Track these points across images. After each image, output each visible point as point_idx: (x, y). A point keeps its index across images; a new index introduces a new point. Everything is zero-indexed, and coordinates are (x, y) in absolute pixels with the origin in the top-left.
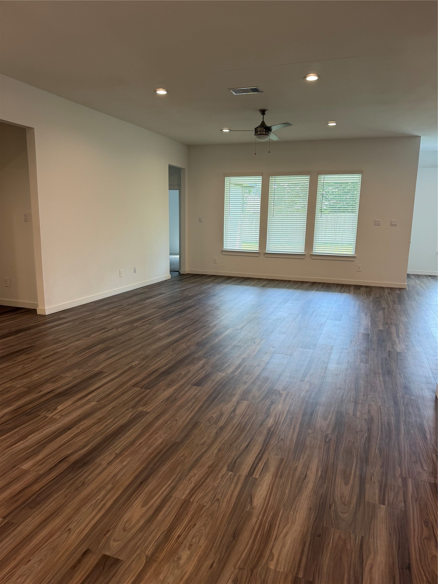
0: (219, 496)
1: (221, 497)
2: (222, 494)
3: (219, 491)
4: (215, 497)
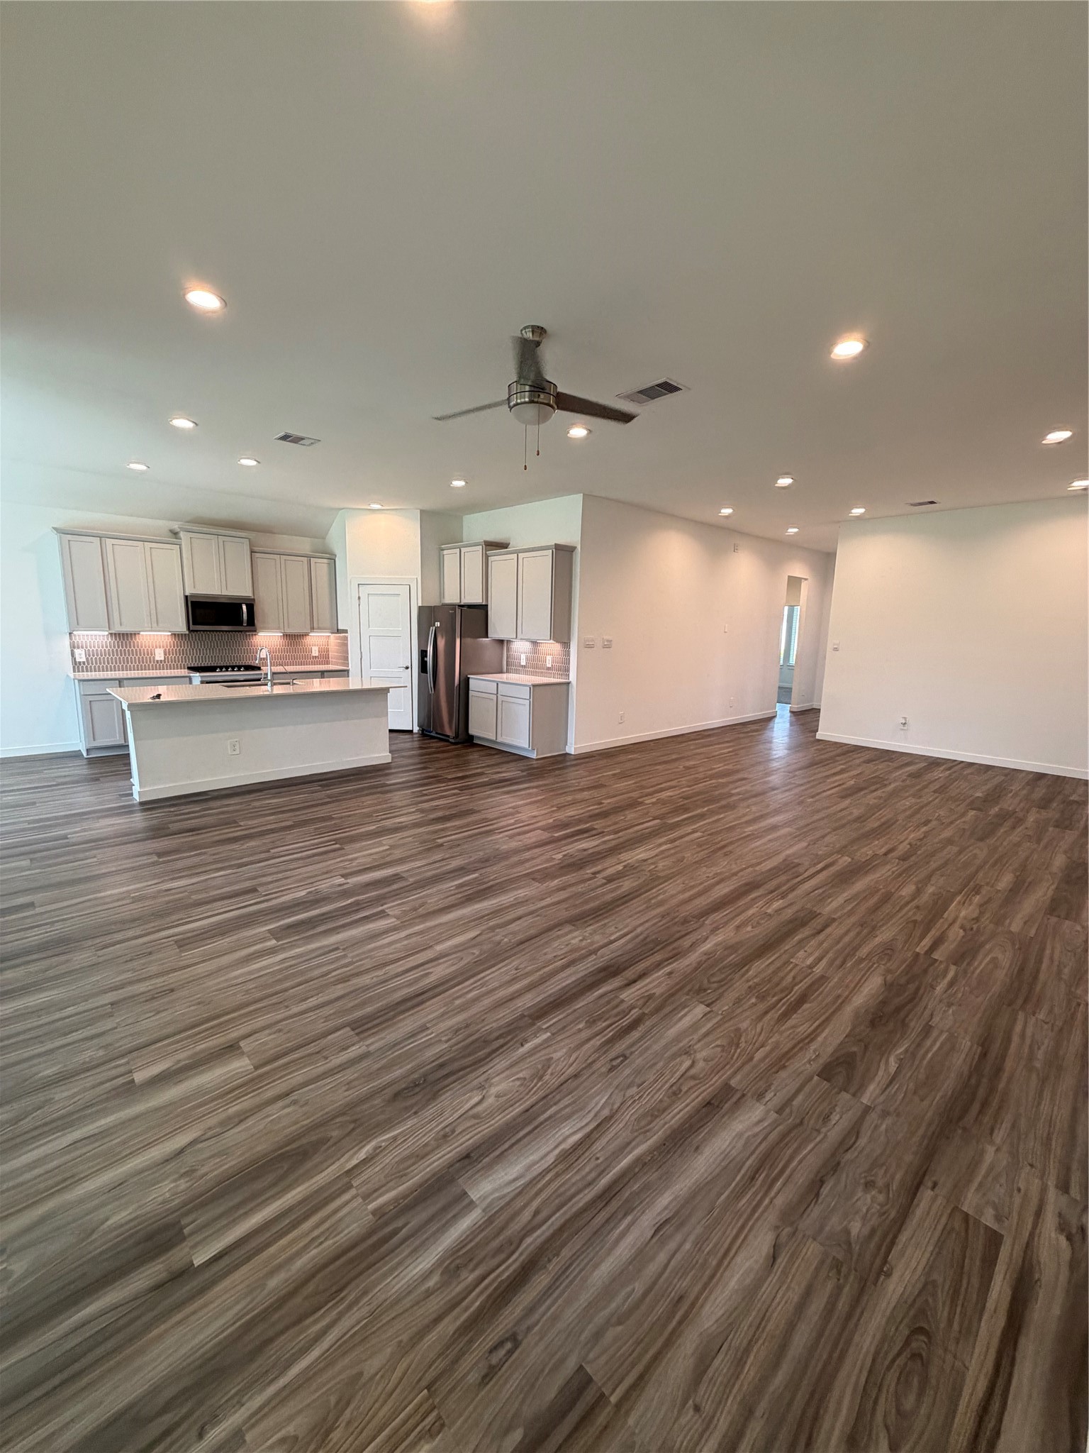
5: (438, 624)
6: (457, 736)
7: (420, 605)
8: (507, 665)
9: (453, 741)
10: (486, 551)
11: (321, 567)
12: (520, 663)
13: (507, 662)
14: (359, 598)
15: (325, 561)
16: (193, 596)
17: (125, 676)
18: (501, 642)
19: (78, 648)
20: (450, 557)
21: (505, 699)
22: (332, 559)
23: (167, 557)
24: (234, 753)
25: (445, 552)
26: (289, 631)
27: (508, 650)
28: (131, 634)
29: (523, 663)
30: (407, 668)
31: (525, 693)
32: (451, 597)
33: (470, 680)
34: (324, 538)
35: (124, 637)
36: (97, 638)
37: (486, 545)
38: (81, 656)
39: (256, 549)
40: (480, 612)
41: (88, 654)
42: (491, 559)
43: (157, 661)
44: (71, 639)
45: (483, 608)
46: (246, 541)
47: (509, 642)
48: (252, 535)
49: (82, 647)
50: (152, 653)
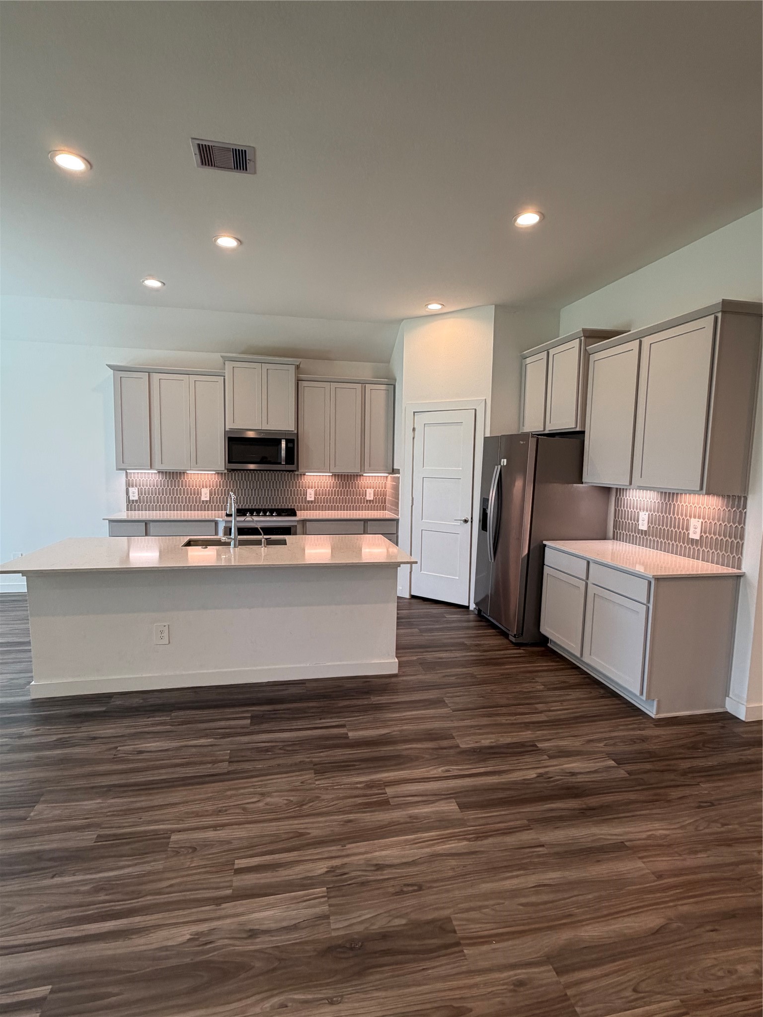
0: (628, 993)
1: (625, 988)
2: (620, 991)
3: (619, 1001)
4: (636, 1000)
5: (504, 462)
6: (520, 633)
7: (488, 435)
8: (615, 527)
9: (513, 639)
10: (586, 345)
11: (377, 395)
12: (637, 525)
13: (615, 522)
14: (414, 429)
15: (383, 387)
16: (232, 431)
17: (151, 518)
18: (606, 491)
19: (133, 486)
20: (535, 368)
21: (599, 591)
22: (391, 385)
23: (210, 389)
24: (162, 642)
25: (528, 360)
26: (338, 470)
27: (617, 501)
28: (180, 473)
29: (643, 526)
30: (466, 521)
31: (640, 591)
32: (533, 424)
33: (547, 549)
34: (388, 362)
35: (174, 476)
36: (148, 478)
37: (586, 337)
38: (134, 495)
39: (302, 376)
40: (573, 442)
41: (140, 493)
42: (593, 358)
43: (203, 501)
44: (127, 477)
45: (577, 436)
46: (292, 369)
47: (619, 491)
48: (297, 361)
49: (136, 486)
50: (199, 493)
